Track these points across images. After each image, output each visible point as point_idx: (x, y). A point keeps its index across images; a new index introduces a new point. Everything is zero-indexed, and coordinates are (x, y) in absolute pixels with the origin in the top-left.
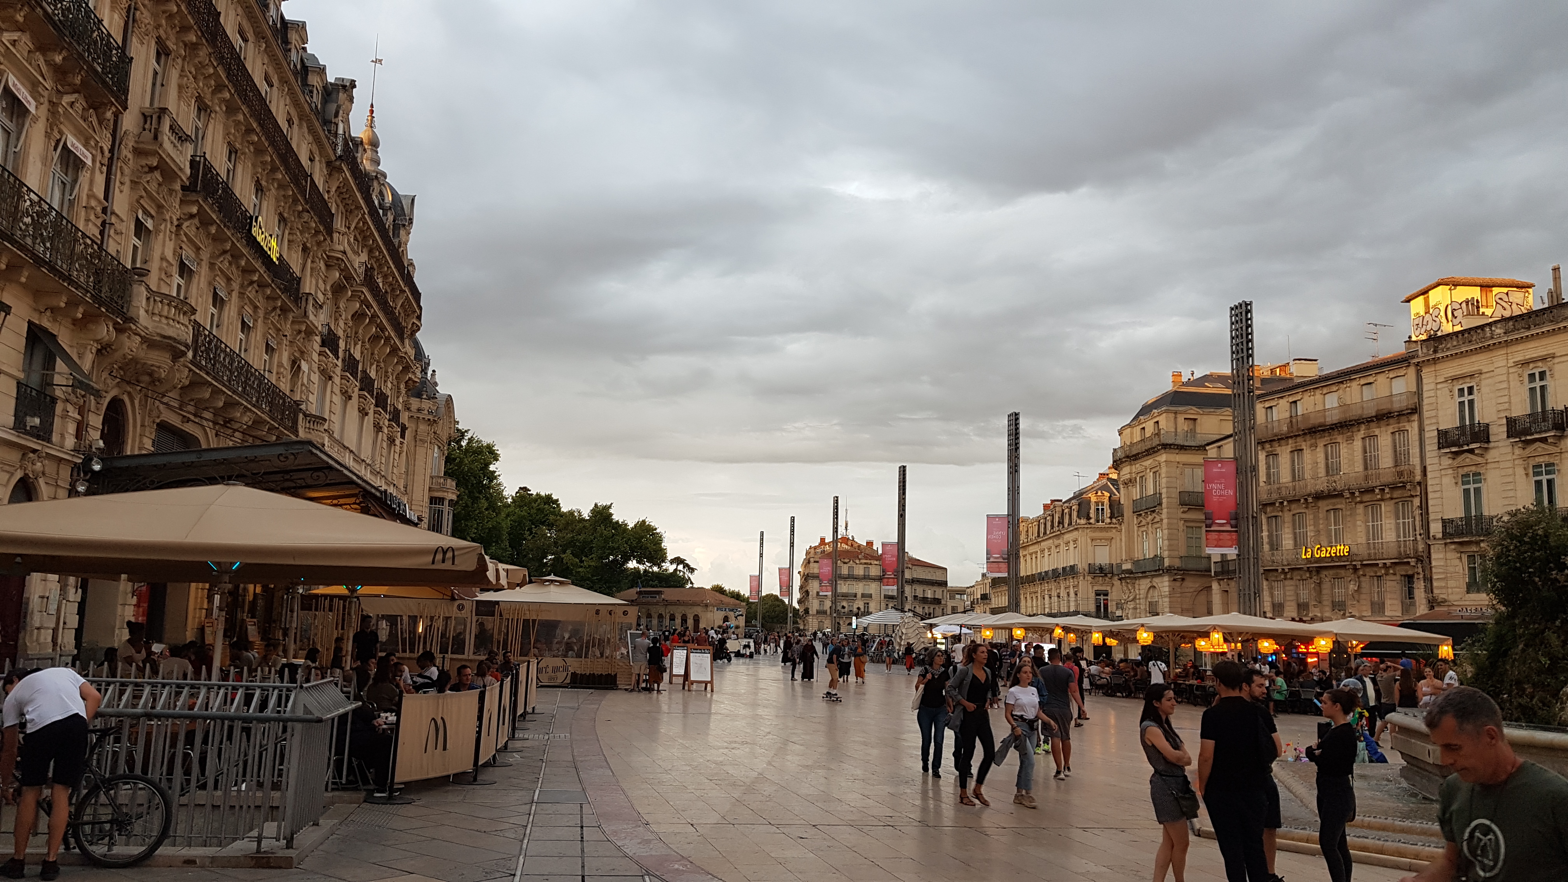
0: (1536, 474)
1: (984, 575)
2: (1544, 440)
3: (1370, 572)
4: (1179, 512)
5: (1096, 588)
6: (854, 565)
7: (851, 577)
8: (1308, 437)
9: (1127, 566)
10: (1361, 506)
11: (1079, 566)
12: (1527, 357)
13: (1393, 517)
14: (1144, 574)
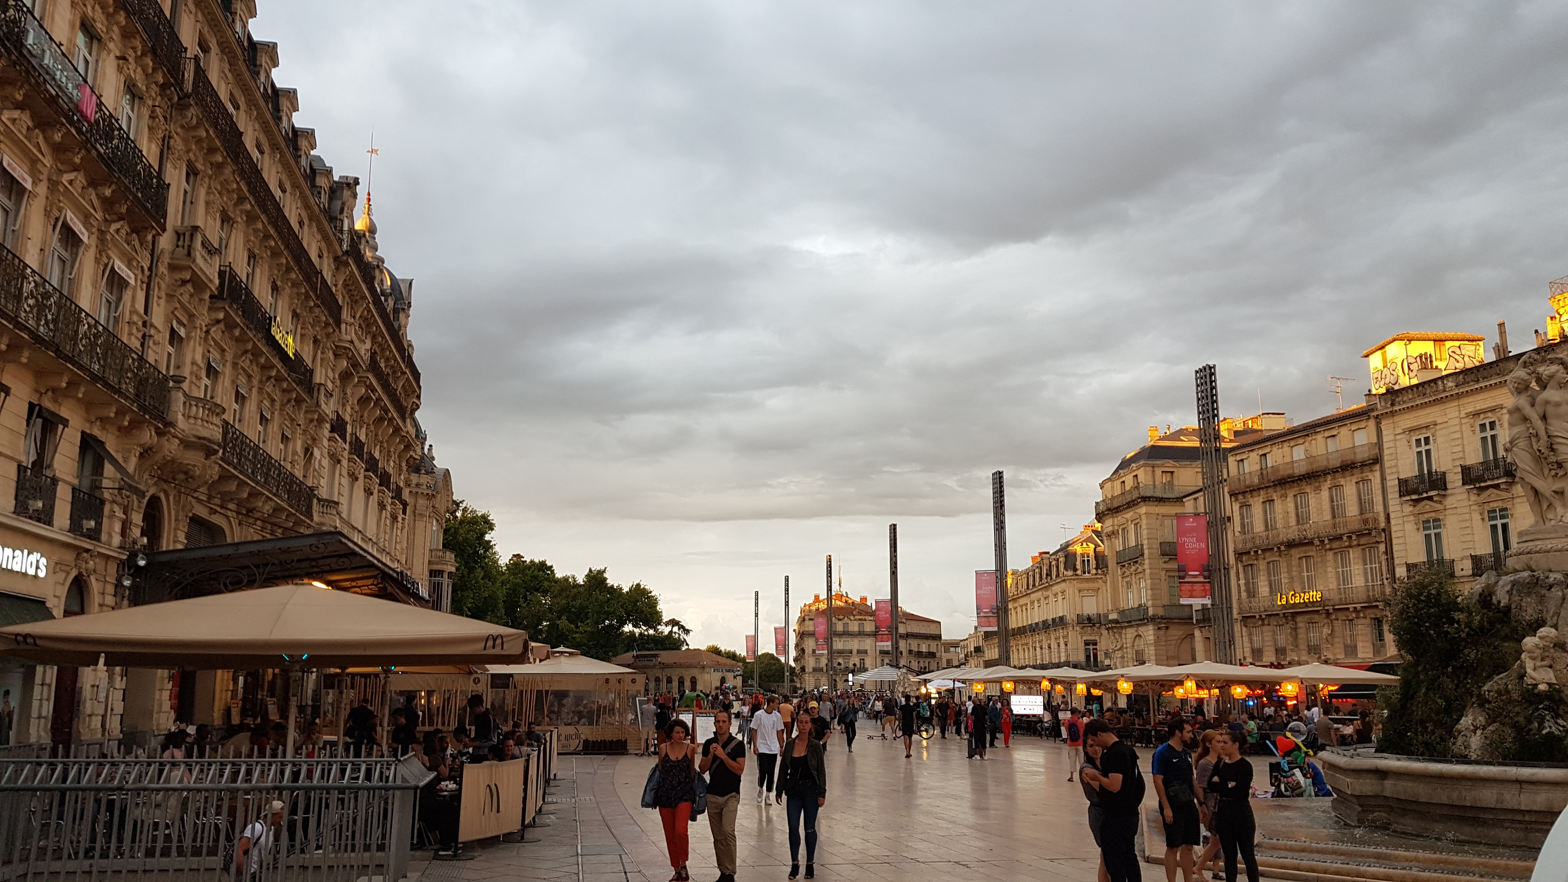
0: (1491, 518)
1: (976, 628)
2: (1497, 487)
3: (1342, 616)
4: (1161, 563)
5: (1085, 638)
6: (849, 622)
7: (846, 634)
8: (1278, 488)
9: (1113, 616)
10: (1330, 555)
11: (1068, 617)
12: (1478, 408)
13: (1361, 562)
14: (1130, 624)
